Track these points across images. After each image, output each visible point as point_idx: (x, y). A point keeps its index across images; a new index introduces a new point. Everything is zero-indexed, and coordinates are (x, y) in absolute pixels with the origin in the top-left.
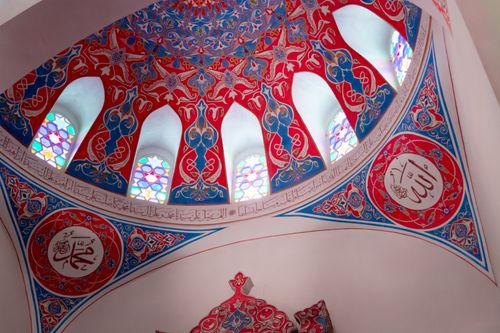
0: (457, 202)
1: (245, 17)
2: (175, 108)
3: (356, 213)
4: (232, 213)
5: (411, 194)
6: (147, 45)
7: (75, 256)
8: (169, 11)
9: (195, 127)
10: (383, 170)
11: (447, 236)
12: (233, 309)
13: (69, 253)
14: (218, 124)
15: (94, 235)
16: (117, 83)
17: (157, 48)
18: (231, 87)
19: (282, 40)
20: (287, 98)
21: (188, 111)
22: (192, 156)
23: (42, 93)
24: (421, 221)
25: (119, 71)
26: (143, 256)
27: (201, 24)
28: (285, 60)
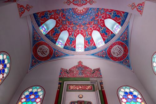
0: (126, 56)
1: (86, 18)
2: (68, 32)
3: (103, 56)
4: (76, 53)
5: (116, 54)
6: (66, 18)
7: (43, 52)
8: (72, 13)
9: (71, 36)
10: (111, 48)
11: (122, 63)
12: (79, 67)
13: (42, 51)
14: (76, 37)
15: (48, 49)
16: (59, 23)
17: (68, 19)
18: (80, 31)
19: (92, 24)
20: (91, 35)
21: (70, 33)
22: (69, 41)
23: (44, 18)
24: (117, 59)
25: (60, 21)
26: (57, 56)
27: (77, 17)
28: (92, 27)
